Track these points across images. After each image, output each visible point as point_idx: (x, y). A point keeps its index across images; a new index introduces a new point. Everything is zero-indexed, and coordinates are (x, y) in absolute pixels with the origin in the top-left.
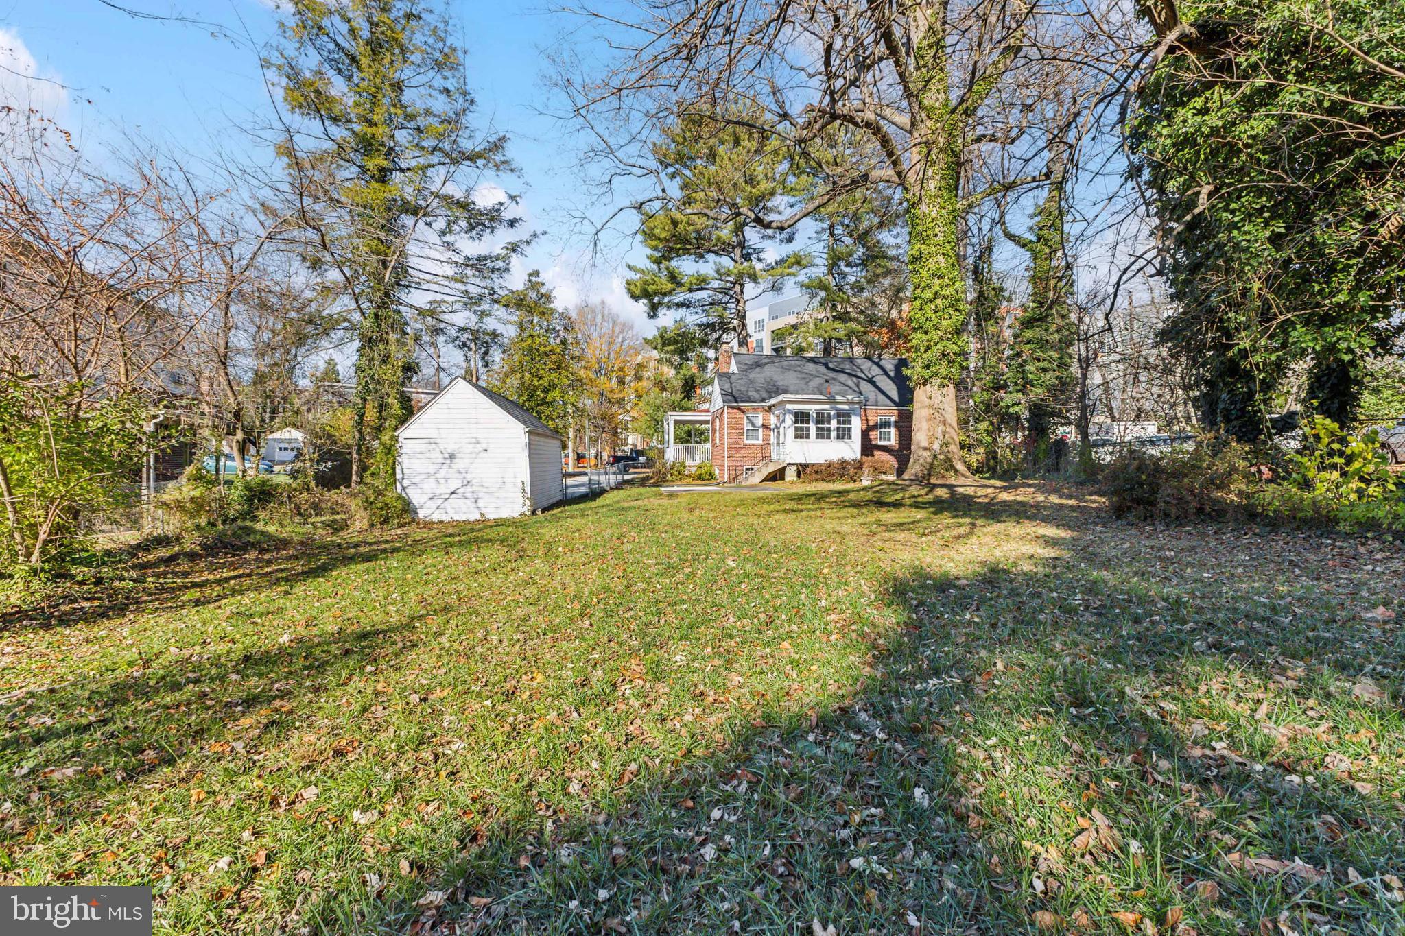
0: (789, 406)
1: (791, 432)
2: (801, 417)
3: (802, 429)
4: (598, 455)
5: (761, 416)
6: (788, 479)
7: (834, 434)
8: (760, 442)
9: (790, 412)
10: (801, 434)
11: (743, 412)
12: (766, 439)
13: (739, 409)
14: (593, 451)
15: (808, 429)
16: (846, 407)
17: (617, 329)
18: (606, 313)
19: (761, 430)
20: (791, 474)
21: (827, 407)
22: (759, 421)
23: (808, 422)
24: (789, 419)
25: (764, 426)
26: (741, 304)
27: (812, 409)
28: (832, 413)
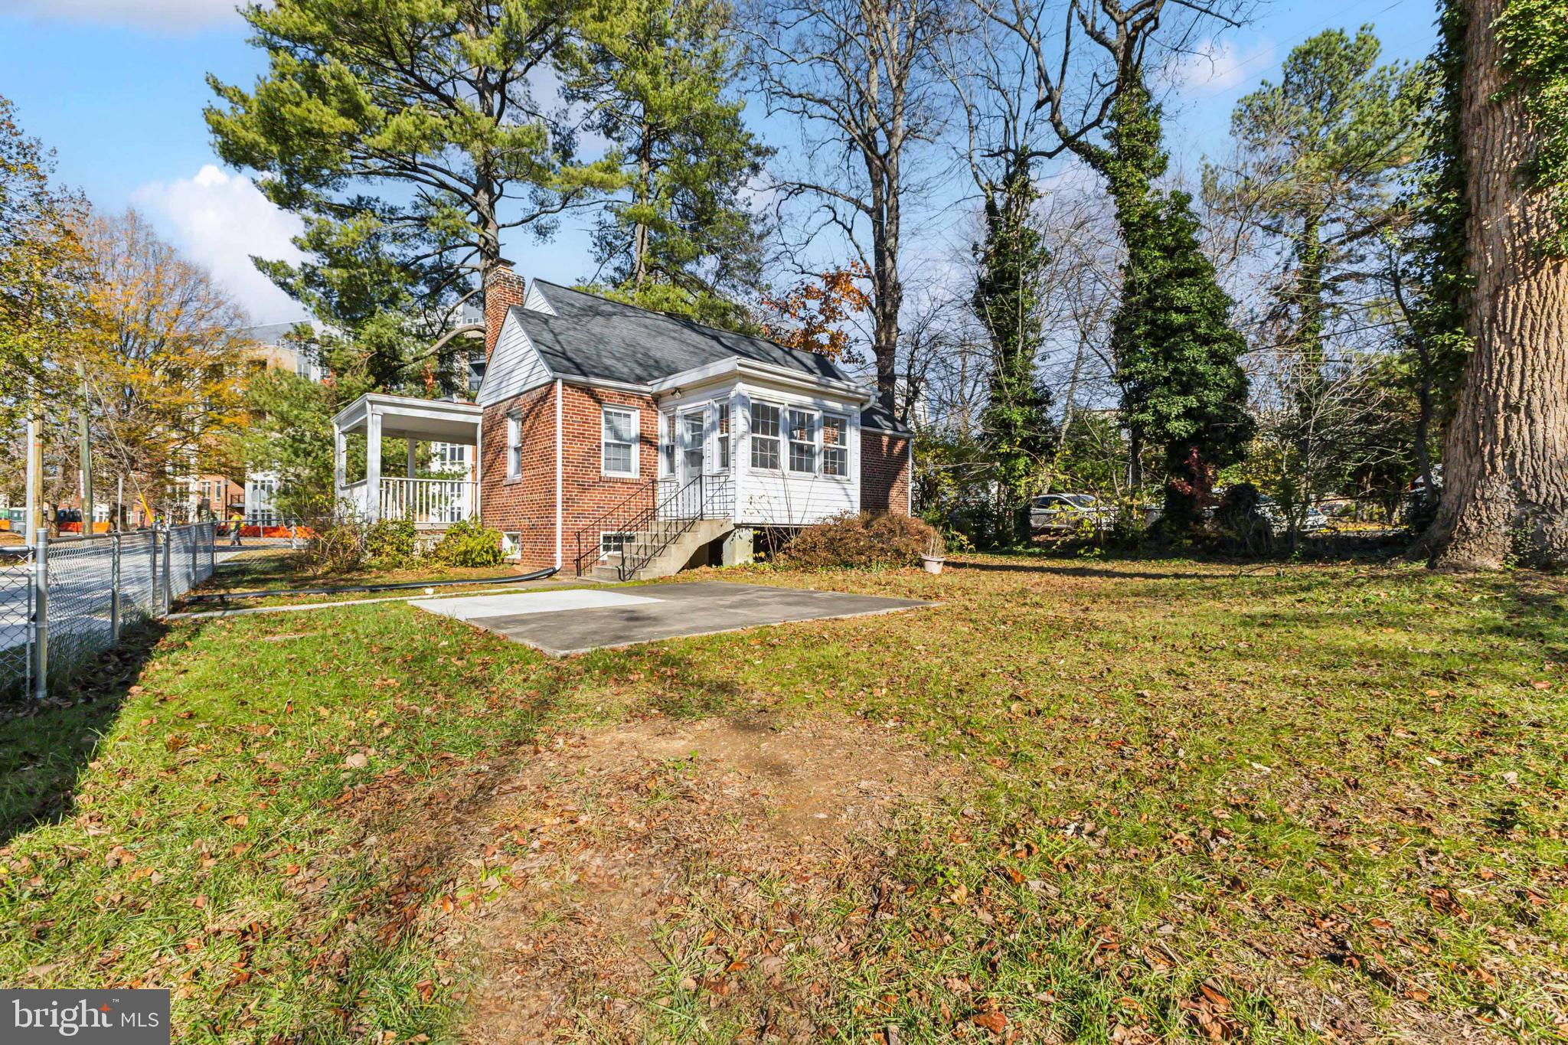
0: (742, 388)
1: (743, 452)
2: (763, 417)
3: (763, 442)
4: (118, 513)
5: (636, 416)
6: (727, 562)
7: (819, 461)
8: (634, 475)
9: (743, 400)
10: (765, 458)
11: (599, 402)
12: (646, 469)
13: (589, 391)
14: (102, 509)
15: (774, 445)
16: (838, 406)
17: (170, 278)
18: (141, 236)
19: (636, 449)
20: (739, 552)
21: (808, 400)
22: (633, 425)
23: (775, 433)
24: (740, 419)
25: (644, 439)
26: (491, 230)
27: (783, 400)
28: (817, 415)
